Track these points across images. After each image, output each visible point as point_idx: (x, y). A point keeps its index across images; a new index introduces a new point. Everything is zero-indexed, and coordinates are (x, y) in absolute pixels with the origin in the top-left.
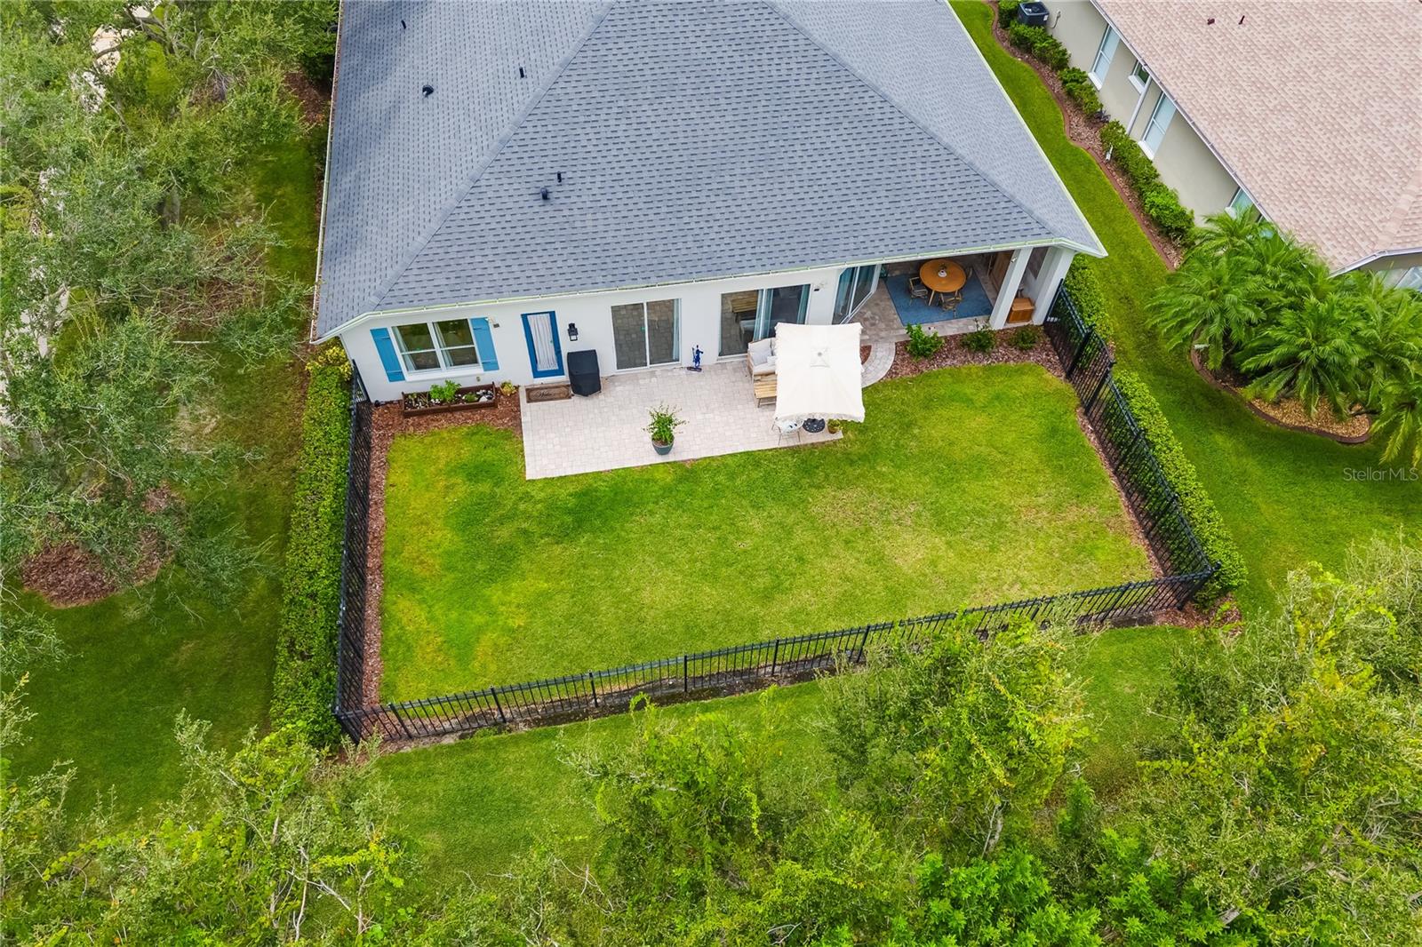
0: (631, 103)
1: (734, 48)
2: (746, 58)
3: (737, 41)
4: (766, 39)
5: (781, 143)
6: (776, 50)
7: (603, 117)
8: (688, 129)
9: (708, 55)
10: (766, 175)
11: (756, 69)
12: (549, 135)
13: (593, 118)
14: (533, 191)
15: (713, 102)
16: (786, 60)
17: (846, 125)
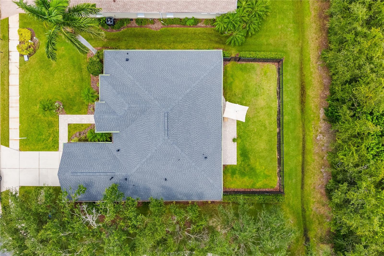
0: (190, 139)
1: (181, 116)
2: (183, 114)
3: (180, 115)
4: (180, 109)
5: (200, 110)
6: (182, 107)
7: (192, 145)
8: (196, 128)
9: (182, 122)
10: (206, 115)
11: (186, 113)
12: (195, 156)
13: (192, 147)
14: (205, 160)
15: (191, 123)
16: (184, 106)
17: (198, 97)
